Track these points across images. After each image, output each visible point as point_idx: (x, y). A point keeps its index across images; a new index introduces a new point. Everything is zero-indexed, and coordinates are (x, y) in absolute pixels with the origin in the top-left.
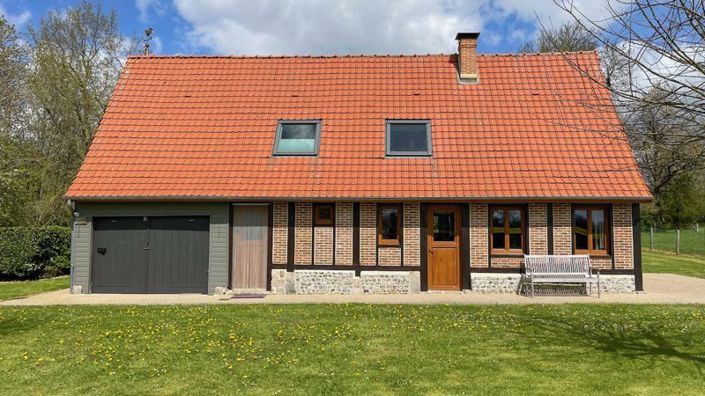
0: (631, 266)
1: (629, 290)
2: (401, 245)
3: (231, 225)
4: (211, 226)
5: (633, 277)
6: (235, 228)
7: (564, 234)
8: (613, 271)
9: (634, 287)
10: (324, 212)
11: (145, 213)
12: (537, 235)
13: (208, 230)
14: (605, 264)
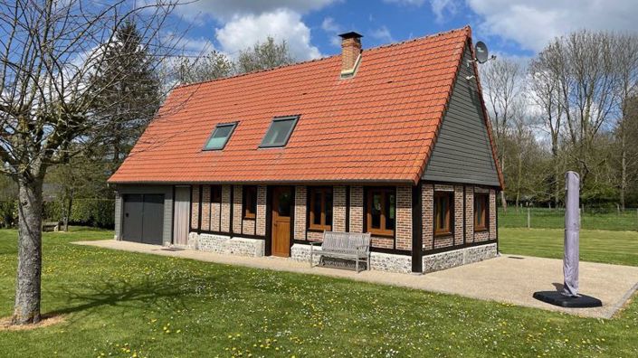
0: (410, 247)
1: (405, 271)
2: (255, 219)
3: (174, 201)
4: (166, 201)
5: (410, 258)
6: (176, 203)
7: (357, 213)
8: (394, 251)
9: (410, 268)
10: (214, 192)
11: (142, 191)
12: (338, 213)
13: (163, 203)
14: (387, 243)
